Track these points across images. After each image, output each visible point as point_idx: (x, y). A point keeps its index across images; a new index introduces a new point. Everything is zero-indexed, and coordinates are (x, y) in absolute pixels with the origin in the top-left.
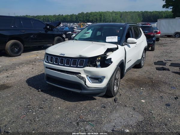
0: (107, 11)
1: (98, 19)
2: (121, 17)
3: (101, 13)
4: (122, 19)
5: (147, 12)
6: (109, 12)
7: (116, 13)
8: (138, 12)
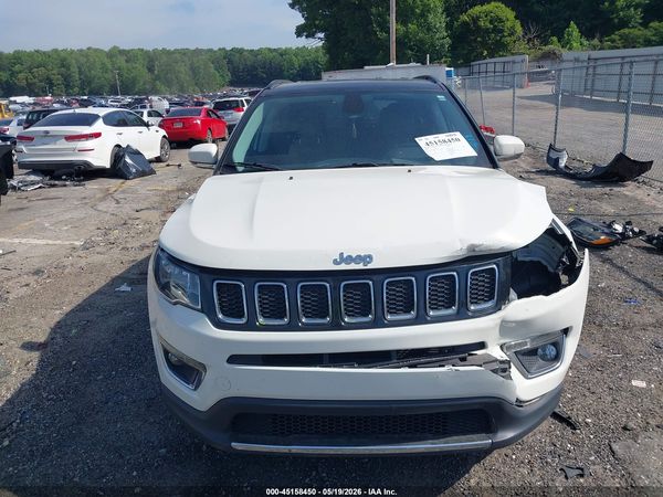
0: (89, 49)
1: (57, 79)
2: (151, 70)
3: (62, 54)
4: (158, 78)
5: (240, 51)
6: (96, 50)
7: (129, 56)
8: (210, 50)
